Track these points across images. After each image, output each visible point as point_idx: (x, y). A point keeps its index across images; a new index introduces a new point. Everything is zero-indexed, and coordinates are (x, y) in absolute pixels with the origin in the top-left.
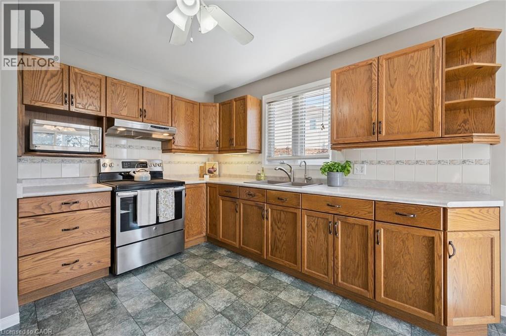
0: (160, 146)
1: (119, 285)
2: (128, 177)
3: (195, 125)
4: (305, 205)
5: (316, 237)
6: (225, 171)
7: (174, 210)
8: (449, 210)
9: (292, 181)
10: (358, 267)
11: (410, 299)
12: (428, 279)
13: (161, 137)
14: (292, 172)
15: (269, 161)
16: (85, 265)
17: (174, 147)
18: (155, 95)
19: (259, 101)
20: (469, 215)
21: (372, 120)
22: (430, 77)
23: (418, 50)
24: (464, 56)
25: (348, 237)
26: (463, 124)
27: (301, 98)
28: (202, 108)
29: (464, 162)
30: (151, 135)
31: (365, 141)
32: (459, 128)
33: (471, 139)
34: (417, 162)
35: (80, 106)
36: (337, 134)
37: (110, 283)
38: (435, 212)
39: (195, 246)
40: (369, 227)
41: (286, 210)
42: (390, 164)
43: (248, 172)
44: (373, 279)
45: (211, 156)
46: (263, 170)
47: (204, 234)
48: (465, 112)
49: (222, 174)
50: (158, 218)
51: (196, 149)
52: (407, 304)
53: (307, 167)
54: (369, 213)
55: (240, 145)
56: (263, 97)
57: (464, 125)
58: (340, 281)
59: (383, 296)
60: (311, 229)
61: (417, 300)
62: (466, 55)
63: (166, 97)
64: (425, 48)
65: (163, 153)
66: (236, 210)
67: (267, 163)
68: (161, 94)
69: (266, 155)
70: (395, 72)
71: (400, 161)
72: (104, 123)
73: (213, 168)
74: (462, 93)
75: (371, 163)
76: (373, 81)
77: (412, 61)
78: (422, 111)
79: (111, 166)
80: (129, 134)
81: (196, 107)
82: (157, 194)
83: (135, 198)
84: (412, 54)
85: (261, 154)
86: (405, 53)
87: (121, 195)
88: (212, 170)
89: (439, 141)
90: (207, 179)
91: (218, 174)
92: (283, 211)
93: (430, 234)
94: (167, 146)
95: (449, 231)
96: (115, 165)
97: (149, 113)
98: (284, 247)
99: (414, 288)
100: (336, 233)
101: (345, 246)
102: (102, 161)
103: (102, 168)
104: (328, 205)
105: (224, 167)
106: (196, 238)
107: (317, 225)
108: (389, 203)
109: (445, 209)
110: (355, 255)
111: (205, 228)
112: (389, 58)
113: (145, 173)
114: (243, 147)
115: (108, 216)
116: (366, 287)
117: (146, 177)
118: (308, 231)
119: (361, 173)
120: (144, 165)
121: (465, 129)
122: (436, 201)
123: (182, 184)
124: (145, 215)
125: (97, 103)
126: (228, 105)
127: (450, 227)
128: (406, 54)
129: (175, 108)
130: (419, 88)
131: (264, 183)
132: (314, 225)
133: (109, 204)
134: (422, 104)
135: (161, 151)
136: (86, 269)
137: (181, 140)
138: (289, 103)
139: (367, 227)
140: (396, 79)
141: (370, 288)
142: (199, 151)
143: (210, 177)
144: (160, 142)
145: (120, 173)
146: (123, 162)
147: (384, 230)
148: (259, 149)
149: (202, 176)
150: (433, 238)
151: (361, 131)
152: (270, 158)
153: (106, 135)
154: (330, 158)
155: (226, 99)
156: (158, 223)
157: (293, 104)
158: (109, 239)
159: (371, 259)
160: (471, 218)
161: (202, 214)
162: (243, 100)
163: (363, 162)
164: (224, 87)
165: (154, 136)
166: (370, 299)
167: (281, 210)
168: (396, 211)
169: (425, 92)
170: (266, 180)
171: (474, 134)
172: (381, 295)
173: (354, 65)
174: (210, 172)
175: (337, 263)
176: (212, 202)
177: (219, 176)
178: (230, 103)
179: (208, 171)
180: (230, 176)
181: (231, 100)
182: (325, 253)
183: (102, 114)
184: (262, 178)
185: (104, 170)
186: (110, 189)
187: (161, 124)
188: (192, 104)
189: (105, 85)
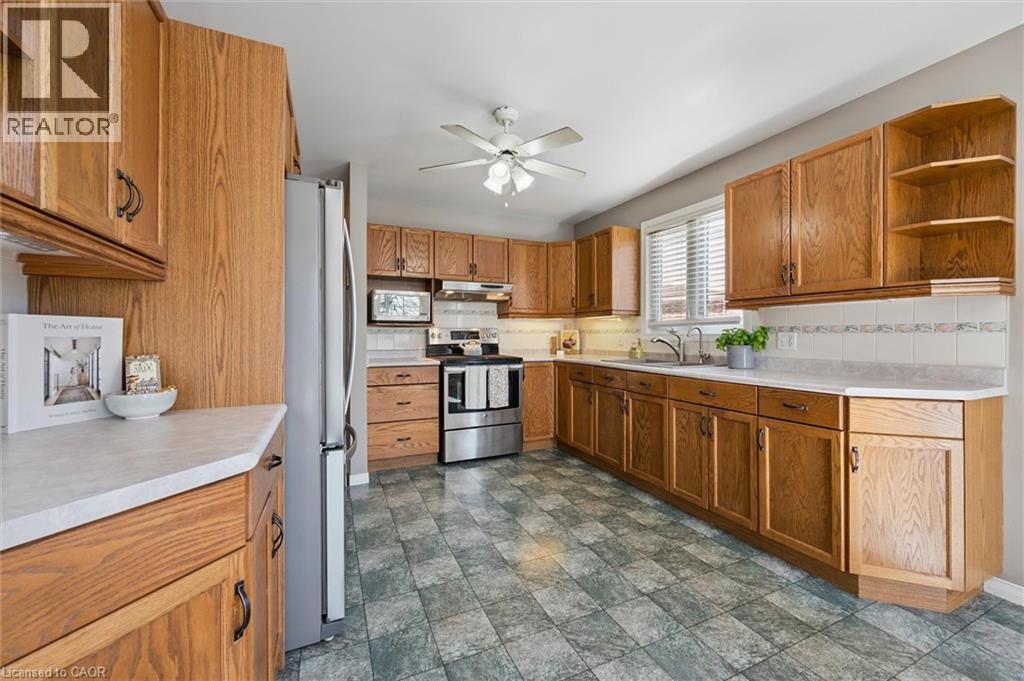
0: (495, 310)
1: (447, 473)
2: (458, 350)
3: (542, 276)
4: (672, 393)
5: (687, 440)
6: (589, 344)
7: (507, 395)
8: (851, 400)
9: (682, 360)
10: (739, 483)
11: (803, 531)
12: (825, 503)
13: (495, 298)
14: (682, 346)
15: (653, 327)
16: (416, 445)
17: (511, 310)
18: (488, 243)
19: (635, 232)
20: (892, 410)
21: (782, 261)
22: (866, 188)
23: (848, 146)
24: (958, 138)
25: (727, 440)
26: (957, 259)
27: (701, 223)
28: (551, 251)
29: (960, 326)
30: (485, 296)
31: (773, 295)
32: (950, 266)
33: (928, 289)
34: (880, 328)
35: (411, 270)
36: (734, 285)
37: (439, 470)
38: (832, 402)
39: (539, 451)
40: (751, 425)
41: (650, 399)
42: (836, 332)
43: (621, 345)
44: (756, 502)
45: (569, 321)
46: (639, 343)
47: (552, 435)
48: (960, 238)
49: (584, 350)
50: (488, 403)
51: (541, 312)
52: (799, 539)
53: (703, 337)
54: (752, 404)
55: (604, 304)
56: (642, 224)
57: (959, 261)
58: (716, 504)
59: (768, 527)
60: (682, 428)
61: (812, 533)
62: (962, 135)
63: (500, 243)
64: (859, 142)
65: (499, 318)
66: (589, 399)
67: (648, 331)
68: (494, 240)
69: (648, 318)
70: (815, 183)
71: (852, 327)
72: (432, 286)
73: (570, 340)
74: (955, 203)
75: (805, 330)
76: (784, 199)
77: (839, 164)
78: (855, 245)
79: (439, 337)
80: (458, 297)
81: (543, 250)
82: (488, 372)
83: (463, 374)
84: (840, 153)
85: (638, 318)
86: (828, 153)
87: (449, 370)
88: (569, 343)
89: (880, 293)
90: (561, 355)
91: (578, 348)
92: (648, 402)
93: (824, 434)
94: (504, 310)
95: (852, 432)
96: (443, 336)
97: (481, 268)
98: (649, 455)
99: (807, 515)
100: (710, 435)
101: (723, 454)
102: (431, 331)
103: (431, 339)
104: (701, 392)
105: (588, 338)
106: (540, 439)
107: (688, 422)
108: (775, 390)
109: (846, 399)
110: (735, 468)
111: (552, 426)
112: (806, 162)
113: (476, 346)
114: (606, 308)
115: (436, 393)
116: (748, 515)
117: (477, 352)
118: (678, 432)
119: (788, 348)
120: (475, 335)
121: (962, 269)
122: (834, 387)
123: (519, 361)
124: (475, 398)
125: (425, 264)
126: (588, 243)
127: (853, 427)
128: (830, 153)
129: (513, 257)
130: (851, 207)
131: (641, 362)
132: (684, 422)
133: (437, 381)
134: (854, 232)
135: (497, 316)
136: (416, 450)
137: (522, 301)
138: (684, 231)
139: (748, 424)
140: (816, 195)
141: (752, 517)
142: (548, 315)
143: (566, 353)
144: (495, 304)
145: (449, 346)
146: (452, 332)
147: (770, 430)
148: (636, 309)
149: (553, 352)
150: (830, 440)
151: (769, 280)
152: (655, 323)
153: (435, 300)
154: (742, 322)
155: (585, 233)
156: (488, 409)
157: (688, 233)
158: (438, 420)
159: (753, 472)
160: (899, 415)
161: (548, 406)
162: (606, 235)
163: (792, 329)
164: (584, 213)
165: (489, 297)
166: (752, 531)
167: (644, 401)
168: (785, 402)
169: (859, 213)
170: (644, 359)
171: (932, 281)
172: (765, 526)
173: (756, 174)
174: (566, 346)
175: (713, 479)
176: (562, 389)
177: (581, 352)
178: (590, 239)
179: (564, 344)
180: (596, 352)
181: (591, 236)
182: (698, 464)
183: (431, 276)
184: (638, 356)
185: (434, 341)
186: (438, 363)
187: (494, 280)
188: (536, 246)
189: (433, 240)
